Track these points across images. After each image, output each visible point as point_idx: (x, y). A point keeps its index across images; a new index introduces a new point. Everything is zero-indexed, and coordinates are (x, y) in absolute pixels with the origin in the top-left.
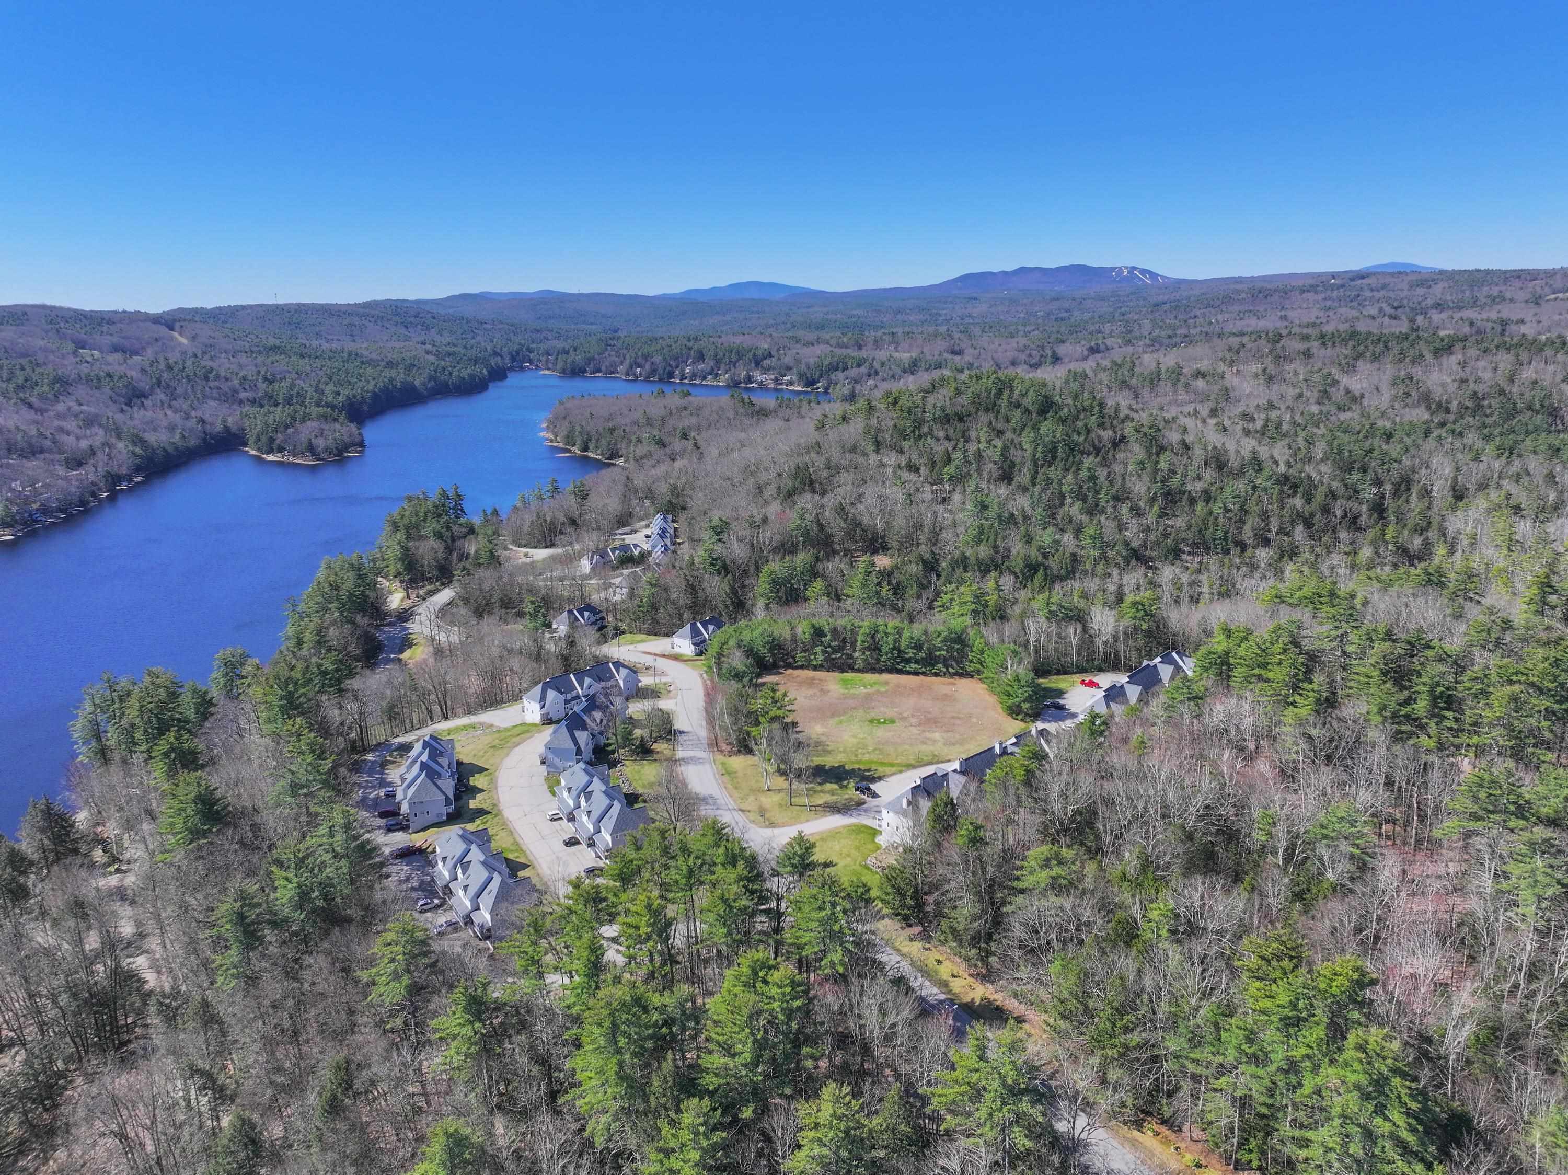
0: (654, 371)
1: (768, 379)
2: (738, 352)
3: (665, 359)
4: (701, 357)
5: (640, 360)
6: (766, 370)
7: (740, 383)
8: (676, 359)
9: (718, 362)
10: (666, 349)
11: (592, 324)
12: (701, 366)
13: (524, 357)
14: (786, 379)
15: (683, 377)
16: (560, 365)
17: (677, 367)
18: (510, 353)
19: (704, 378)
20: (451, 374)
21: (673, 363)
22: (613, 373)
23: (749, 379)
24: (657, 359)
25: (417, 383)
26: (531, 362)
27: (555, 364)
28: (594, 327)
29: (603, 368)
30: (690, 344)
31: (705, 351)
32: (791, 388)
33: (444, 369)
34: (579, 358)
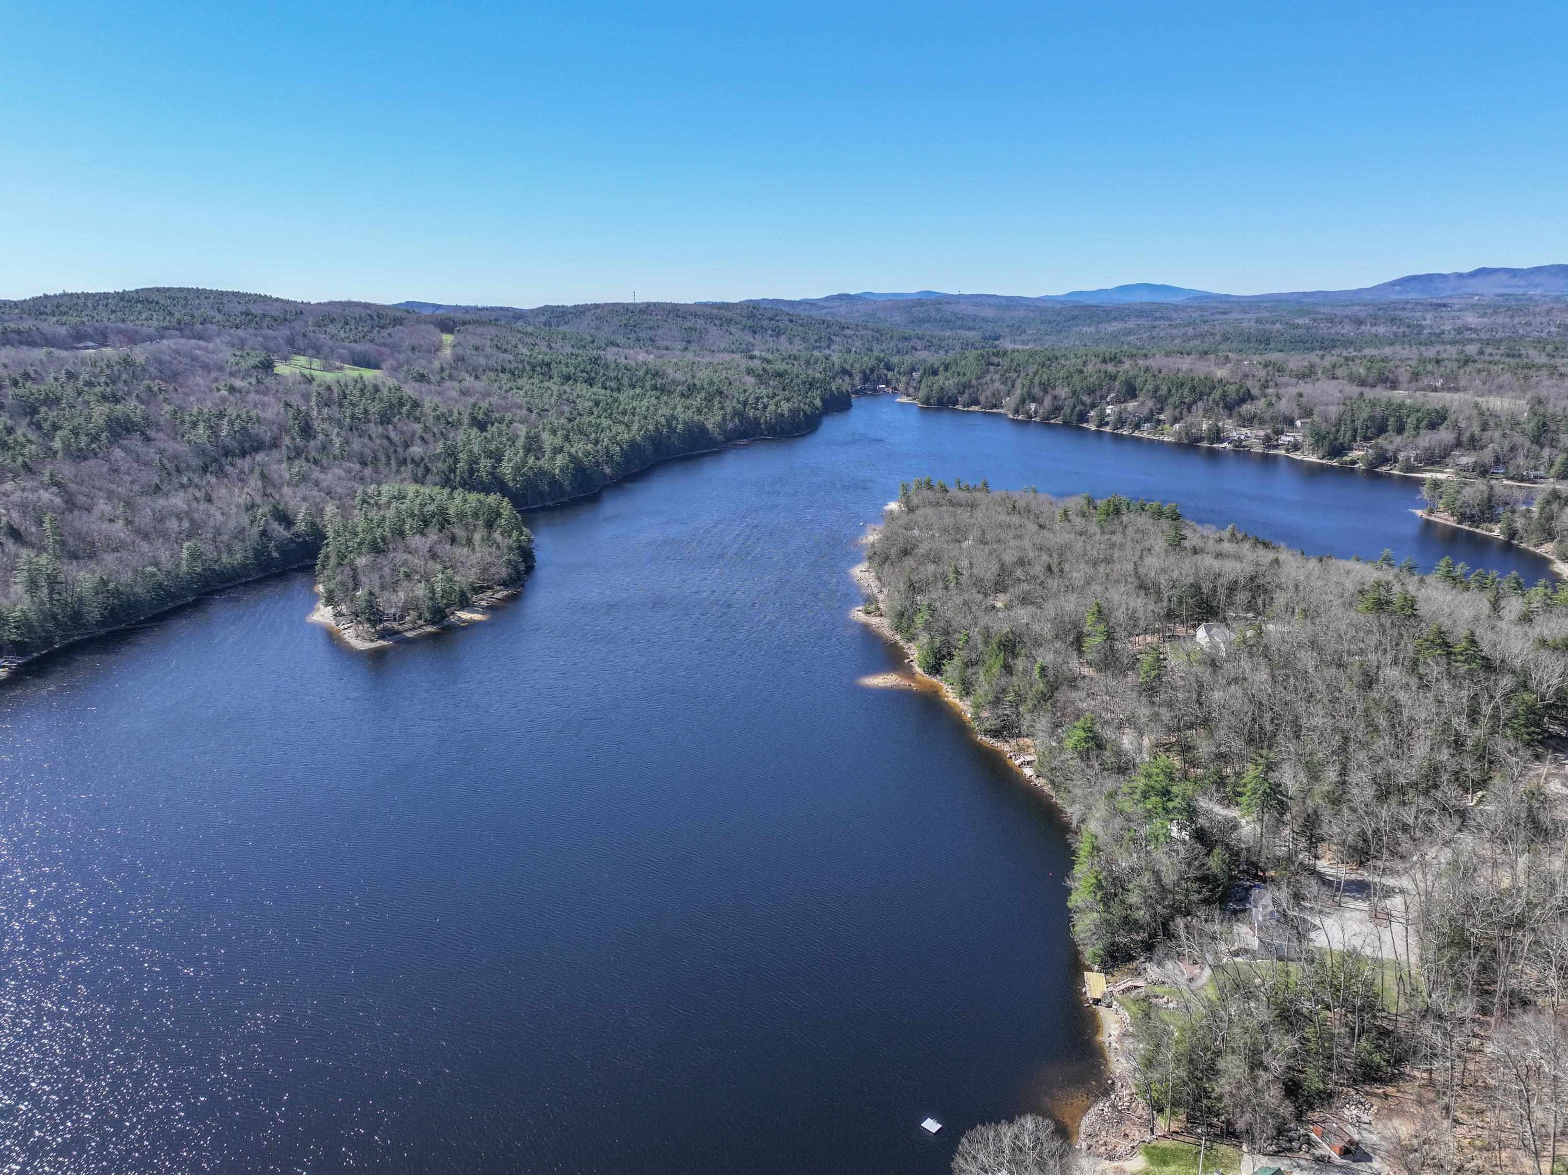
0: (1056, 410)
1: (1253, 436)
2: (1193, 389)
3: (1074, 393)
4: (1131, 392)
5: (1036, 391)
6: (1249, 421)
7: (1201, 439)
8: (1091, 392)
9: (1162, 402)
10: (1076, 378)
11: (970, 329)
12: (1131, 405)
13: (879, 377)
14: (1285, 439)
15: (1102, 423)
16: (922, 394)
17: (1093, 406)
18: (863, 372)
19: (1137, 426)
20: (765, 407)
21: (1086, 399)
22: (995, 406)
23: (1217, 435)
24: (1063, 392)
25: (710, 425)
26: (888, 383)
27: (917, 389)
28: (972, 333)
29: (982, 399)
30: (1110, 368)
31: (1138, 383)
32: (1297, 456)
33: (757, 399)
34: (949, 382)
